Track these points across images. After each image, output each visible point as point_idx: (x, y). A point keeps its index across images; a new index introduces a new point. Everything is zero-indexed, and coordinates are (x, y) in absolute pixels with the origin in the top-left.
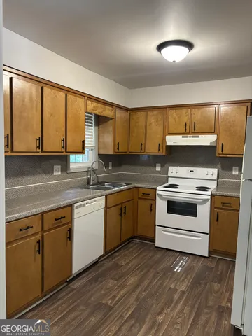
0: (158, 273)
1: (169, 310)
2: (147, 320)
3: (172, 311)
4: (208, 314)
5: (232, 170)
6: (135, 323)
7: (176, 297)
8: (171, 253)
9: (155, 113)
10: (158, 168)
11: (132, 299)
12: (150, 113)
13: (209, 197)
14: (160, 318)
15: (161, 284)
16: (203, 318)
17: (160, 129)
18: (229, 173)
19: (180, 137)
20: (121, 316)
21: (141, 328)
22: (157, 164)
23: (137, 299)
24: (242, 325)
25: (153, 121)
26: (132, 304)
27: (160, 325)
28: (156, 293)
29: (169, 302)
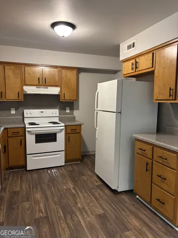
0: (49, 185)
1: (78, 199)
2: (75, 210)
3: (80, 199)
4: (96, 192)
5: (65, 110)
6: (71, 215)
7: (74, 191)
8: (41, 171)
9: (12, 68)
10: (13, 112)
11: (53, 206)
12: (7, 67)
13: (64, 127)
14: (79, 205)
15: (58, 189)
16: (96, 194)
17: (18, 81)
18: (64, 111)
19: (34, 88)
20: (59, 217)
21: (77, 216)
22: (12, 109)
23: (55, 204)
24: (118, 187)
25: (11, 74)
26: (57, 208)
27: (84, 208)
28: (61, 195)
29: (74, 196)
